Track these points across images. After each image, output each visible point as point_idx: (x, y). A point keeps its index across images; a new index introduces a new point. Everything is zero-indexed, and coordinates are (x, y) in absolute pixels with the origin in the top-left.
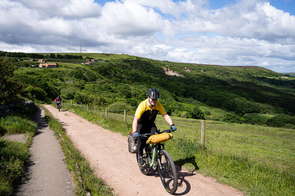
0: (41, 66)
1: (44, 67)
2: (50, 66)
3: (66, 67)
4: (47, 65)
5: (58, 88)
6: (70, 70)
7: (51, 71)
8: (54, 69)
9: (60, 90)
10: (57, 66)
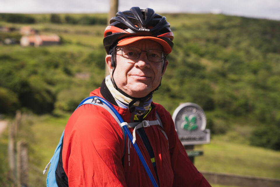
0: (25, 41)
1: (32, 44)
2: (46, 43)
3: (79, 44)
4: (38, 40)
5: (53, 89)
6: (87, 52)
7: (46, 53)
8: (52, 49)
9: (57, 92)
10: (61, 42)
